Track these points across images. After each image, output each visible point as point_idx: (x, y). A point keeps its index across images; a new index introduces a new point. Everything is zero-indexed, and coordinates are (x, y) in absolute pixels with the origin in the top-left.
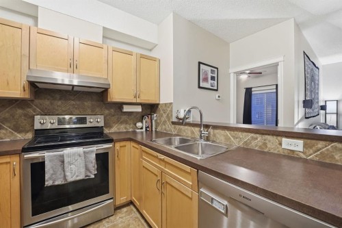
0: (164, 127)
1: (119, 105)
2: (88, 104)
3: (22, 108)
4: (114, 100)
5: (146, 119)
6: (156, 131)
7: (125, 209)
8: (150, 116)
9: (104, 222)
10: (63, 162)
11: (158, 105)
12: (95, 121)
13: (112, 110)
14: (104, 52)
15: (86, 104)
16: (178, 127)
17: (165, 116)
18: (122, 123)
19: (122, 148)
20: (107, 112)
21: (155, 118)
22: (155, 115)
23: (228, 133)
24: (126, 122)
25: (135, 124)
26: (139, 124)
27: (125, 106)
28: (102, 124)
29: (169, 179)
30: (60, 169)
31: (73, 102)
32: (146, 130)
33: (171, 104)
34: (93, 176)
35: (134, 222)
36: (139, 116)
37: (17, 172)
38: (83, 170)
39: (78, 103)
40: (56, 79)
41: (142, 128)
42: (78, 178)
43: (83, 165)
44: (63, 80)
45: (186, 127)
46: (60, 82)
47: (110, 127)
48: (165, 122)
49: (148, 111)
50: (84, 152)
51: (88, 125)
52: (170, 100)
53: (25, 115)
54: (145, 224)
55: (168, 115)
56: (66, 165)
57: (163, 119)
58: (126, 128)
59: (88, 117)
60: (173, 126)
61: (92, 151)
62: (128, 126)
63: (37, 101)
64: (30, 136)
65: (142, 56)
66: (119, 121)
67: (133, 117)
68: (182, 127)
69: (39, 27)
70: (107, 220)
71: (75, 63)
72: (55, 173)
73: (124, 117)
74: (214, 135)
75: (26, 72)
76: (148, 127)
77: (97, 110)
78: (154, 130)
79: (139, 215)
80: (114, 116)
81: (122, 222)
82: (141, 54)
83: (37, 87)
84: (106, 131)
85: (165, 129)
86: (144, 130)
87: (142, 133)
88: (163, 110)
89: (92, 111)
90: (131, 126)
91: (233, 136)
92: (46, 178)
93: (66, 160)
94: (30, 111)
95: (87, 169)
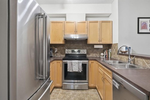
0: (114, 56)
1: (93, 45)
2: (81, 45)
3: (63, 47)
4: (90, 43)
5: (106, 52)
6: (111, 58)
7: (93, 90)
8: (107, 50)
9: (84, 91)
10: (72, 65)
11: (112, 44)
12: (83, 52)
13: (90, 47)
14: (86, 24)
15: (80, 45)
16: (120, 56)
17: (115, 50)
18: (94, 53)
19: (92, 63)
20: (88, 48)
21: (110, 51)
22: (110, 50)
23: (144, 60)
24: (96, 53)
25: (100, 54)
26: (102, 54)
27: (95, 46)
28: (86, 53)
29: (106, 77)
30: (71, 67)
31: (76, 44)
32: (105, 57)
33: (117, 44)
34: (81, 72)
35: (95, 95)
36: (102, 50)
37: (61, 65)
38: (78, 68)
39: (78, 44)
40: (71, 37)
41: (103, 56)
42: (76, 71)
43: (78, 67)
44: (73, 37)
45: (124, 56)
46: (72, 38)
47: (89, 54)
48: (115, 53)
49: (107, 48)
50: (78, 62)
51: (81, 53)
52: (117, 42)
53: (63, 49)
54: (99, 97)
55: (116, 50)
56: (73, 66)
57: (114, 52)
58: (96, 55)
59: (81, 50)
60: (118, 55)
61: (81, 62)
62: (97, 55)
63: (66, 45)
64: (64, 56)
65: (103, 22)
66: (93, 52)
67: (99, 50)
68: (122, 56)
69: (67, 21)
70: (85, 90)
71: (76, 30)
72: (70, 68)
73: (95, 50)
74: (137, 61)
75: (64, 36)
76: (106, 56)
77: (84, 47)
78: (109, 57)
79: (98, 94)
80: (91, 50)
81: (91, 93)
82: (102, 21)
83: (66, 40)
84: (88, 56)
85: (115, 57)
86: (104, 57)
87: (103, 58)
88: (114, 47)
89: (82, 48)
90: (99, 54)
91: (147, 63)
92: (68, 69)
93: (73, 64)
94: (64, 47)
95: (79, 68)
